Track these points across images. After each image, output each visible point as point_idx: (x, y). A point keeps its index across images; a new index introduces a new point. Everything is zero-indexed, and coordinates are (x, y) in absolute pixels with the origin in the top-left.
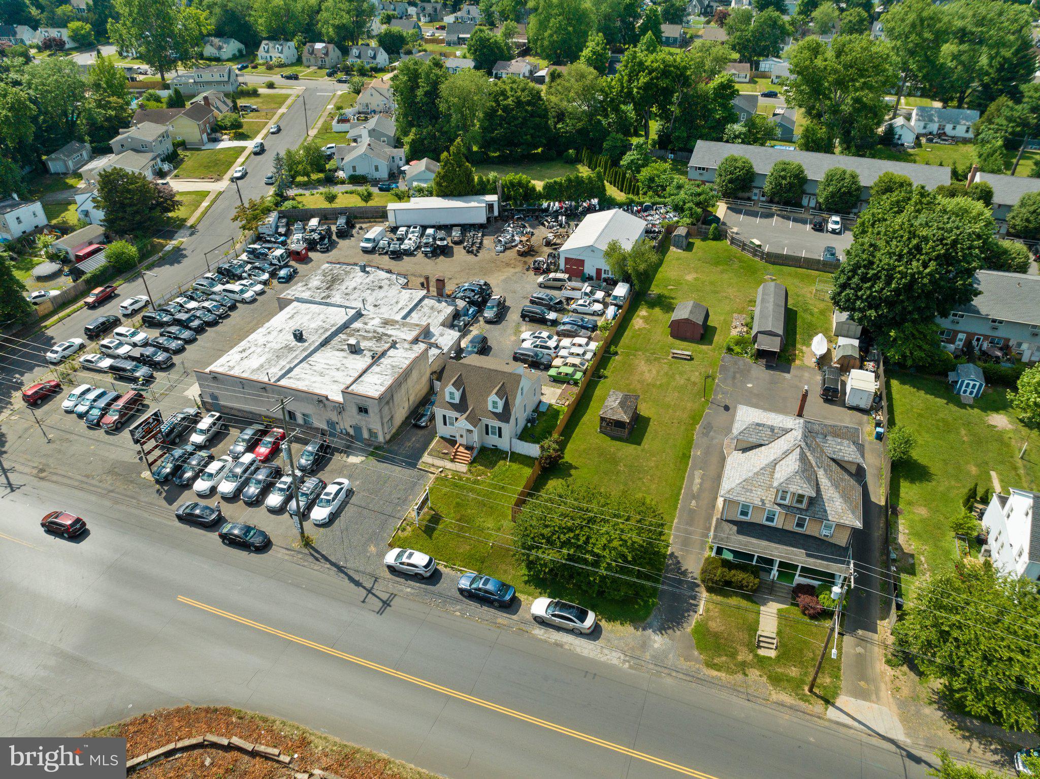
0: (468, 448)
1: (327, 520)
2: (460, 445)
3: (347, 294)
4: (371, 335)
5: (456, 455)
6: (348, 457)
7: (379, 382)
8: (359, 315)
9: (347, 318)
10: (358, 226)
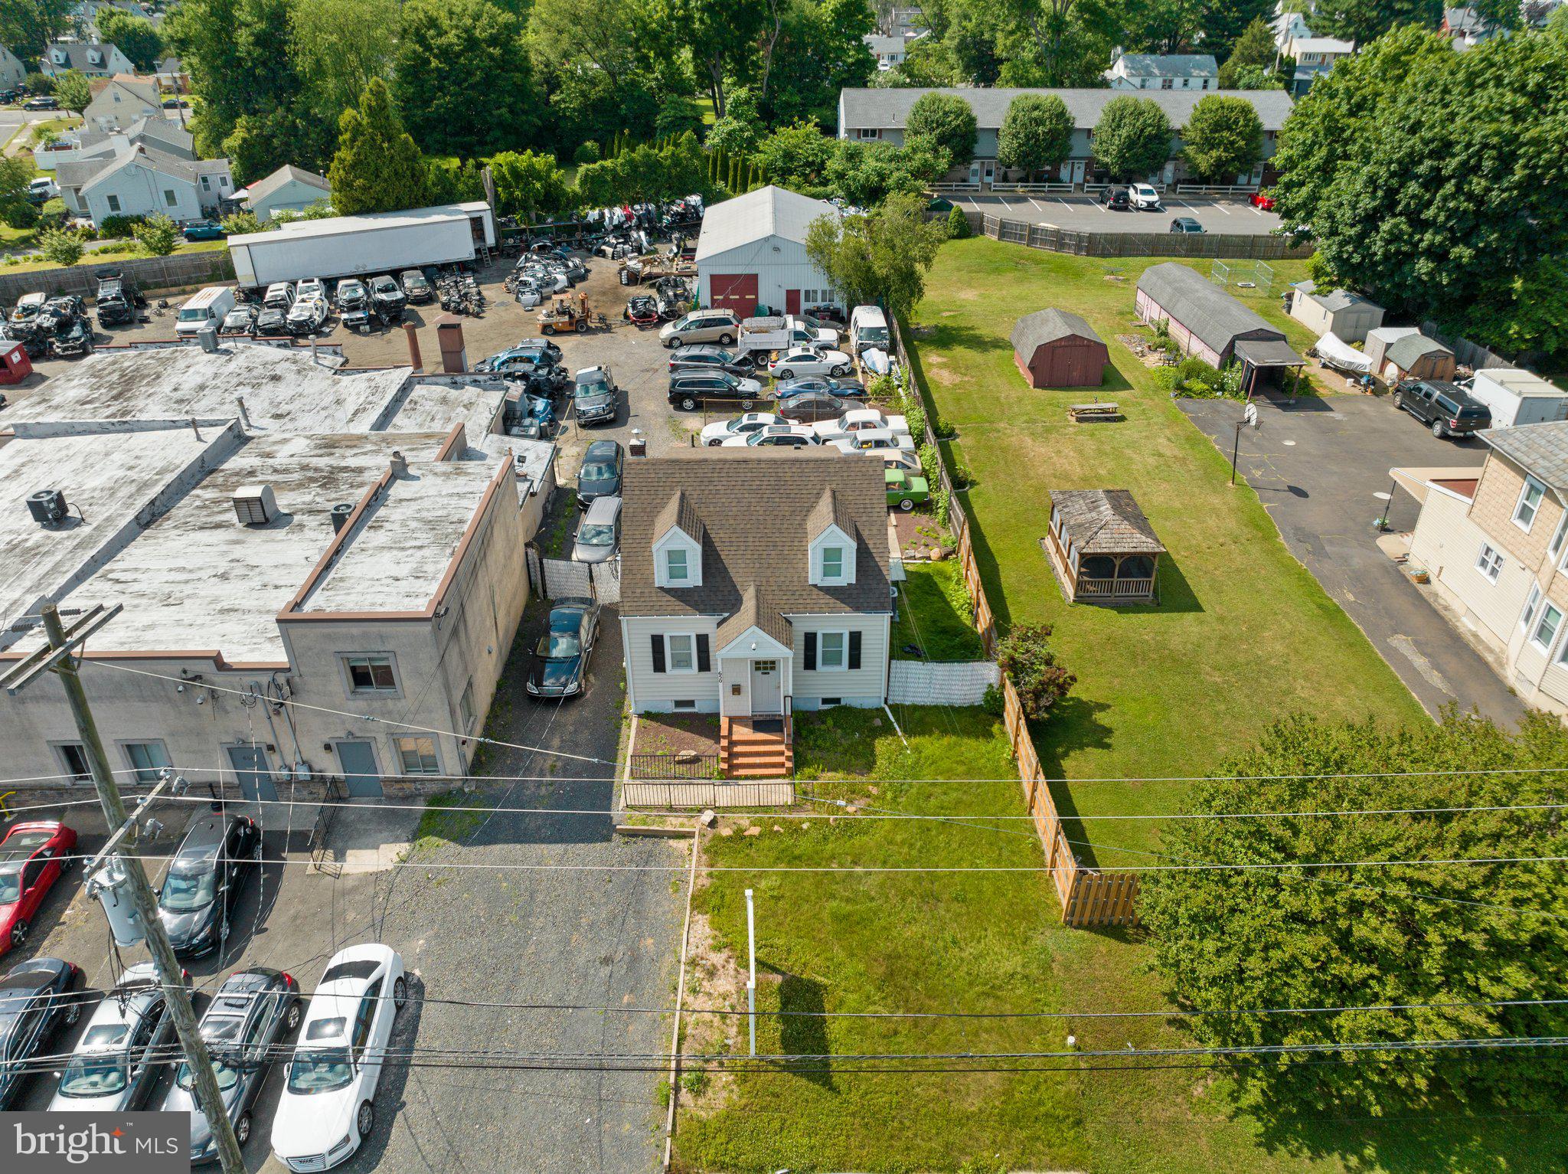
0: (764, 723)
1: (355, 1141)
2: (732, 720)
3: (180, 401)
4: (296, 476)
5: (732, 755)
6: (340, 856)
7: (404, 570)
8: (237, 439)
9: (203, 447)
10: (155, 304)
